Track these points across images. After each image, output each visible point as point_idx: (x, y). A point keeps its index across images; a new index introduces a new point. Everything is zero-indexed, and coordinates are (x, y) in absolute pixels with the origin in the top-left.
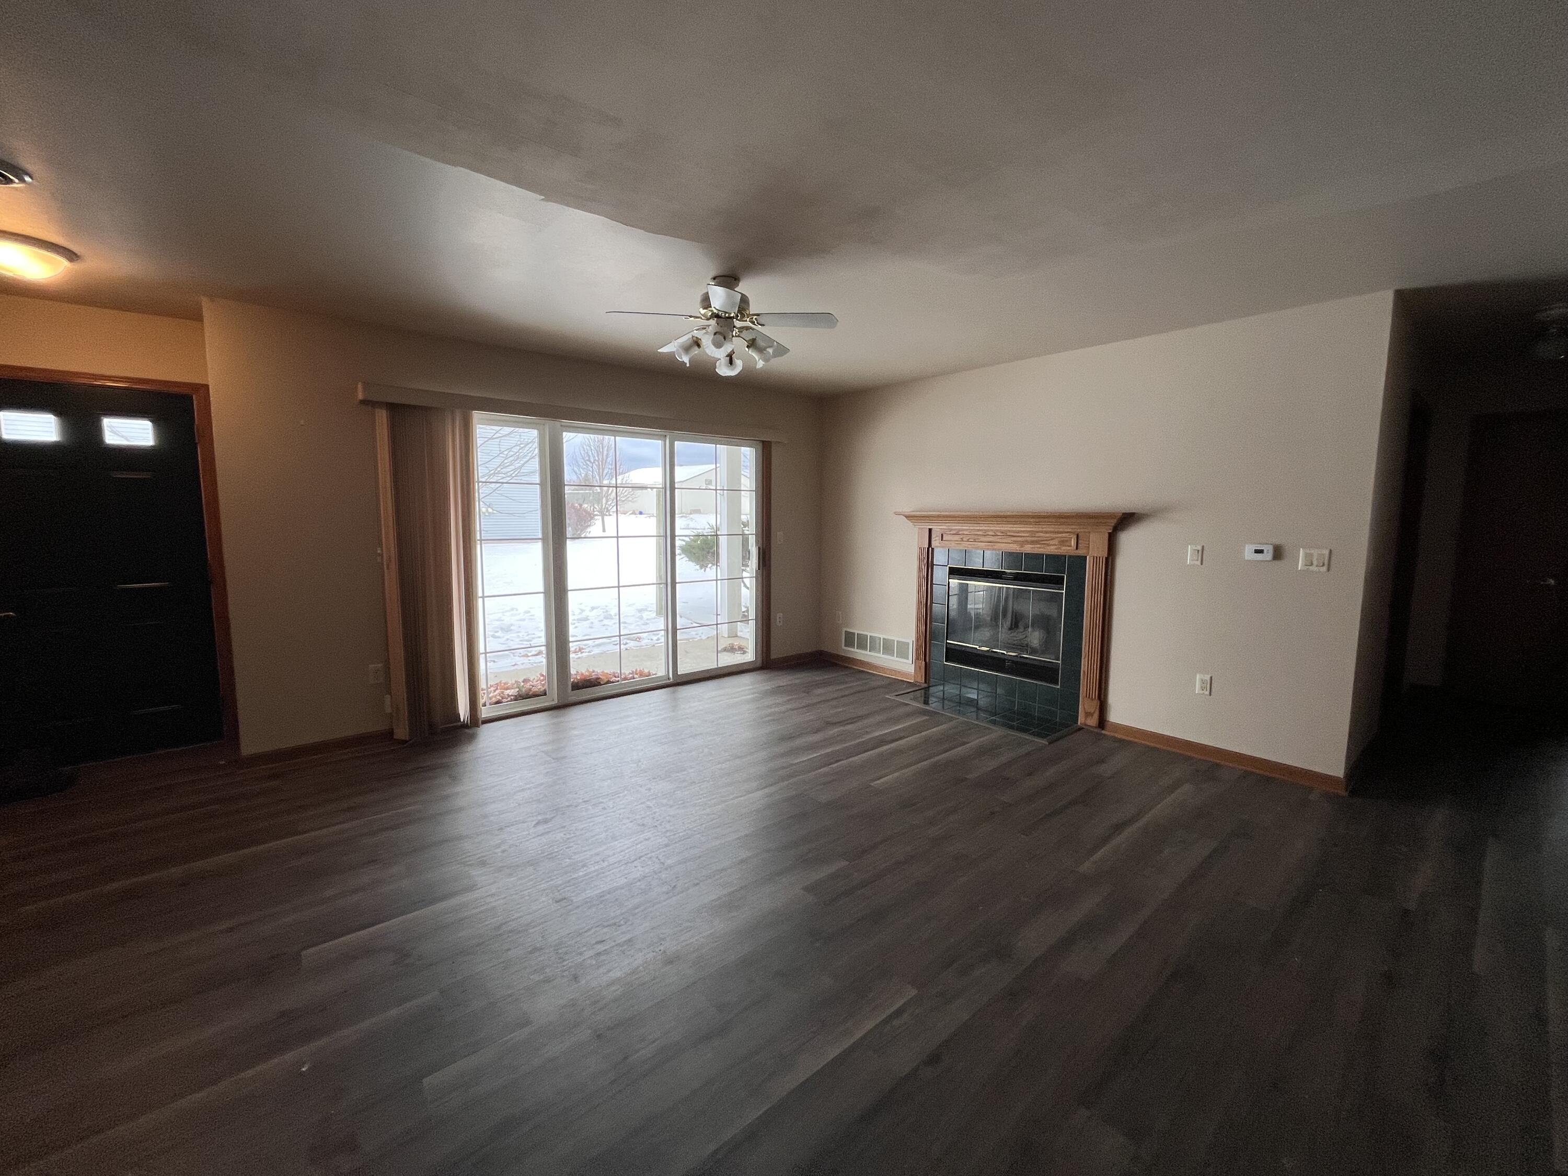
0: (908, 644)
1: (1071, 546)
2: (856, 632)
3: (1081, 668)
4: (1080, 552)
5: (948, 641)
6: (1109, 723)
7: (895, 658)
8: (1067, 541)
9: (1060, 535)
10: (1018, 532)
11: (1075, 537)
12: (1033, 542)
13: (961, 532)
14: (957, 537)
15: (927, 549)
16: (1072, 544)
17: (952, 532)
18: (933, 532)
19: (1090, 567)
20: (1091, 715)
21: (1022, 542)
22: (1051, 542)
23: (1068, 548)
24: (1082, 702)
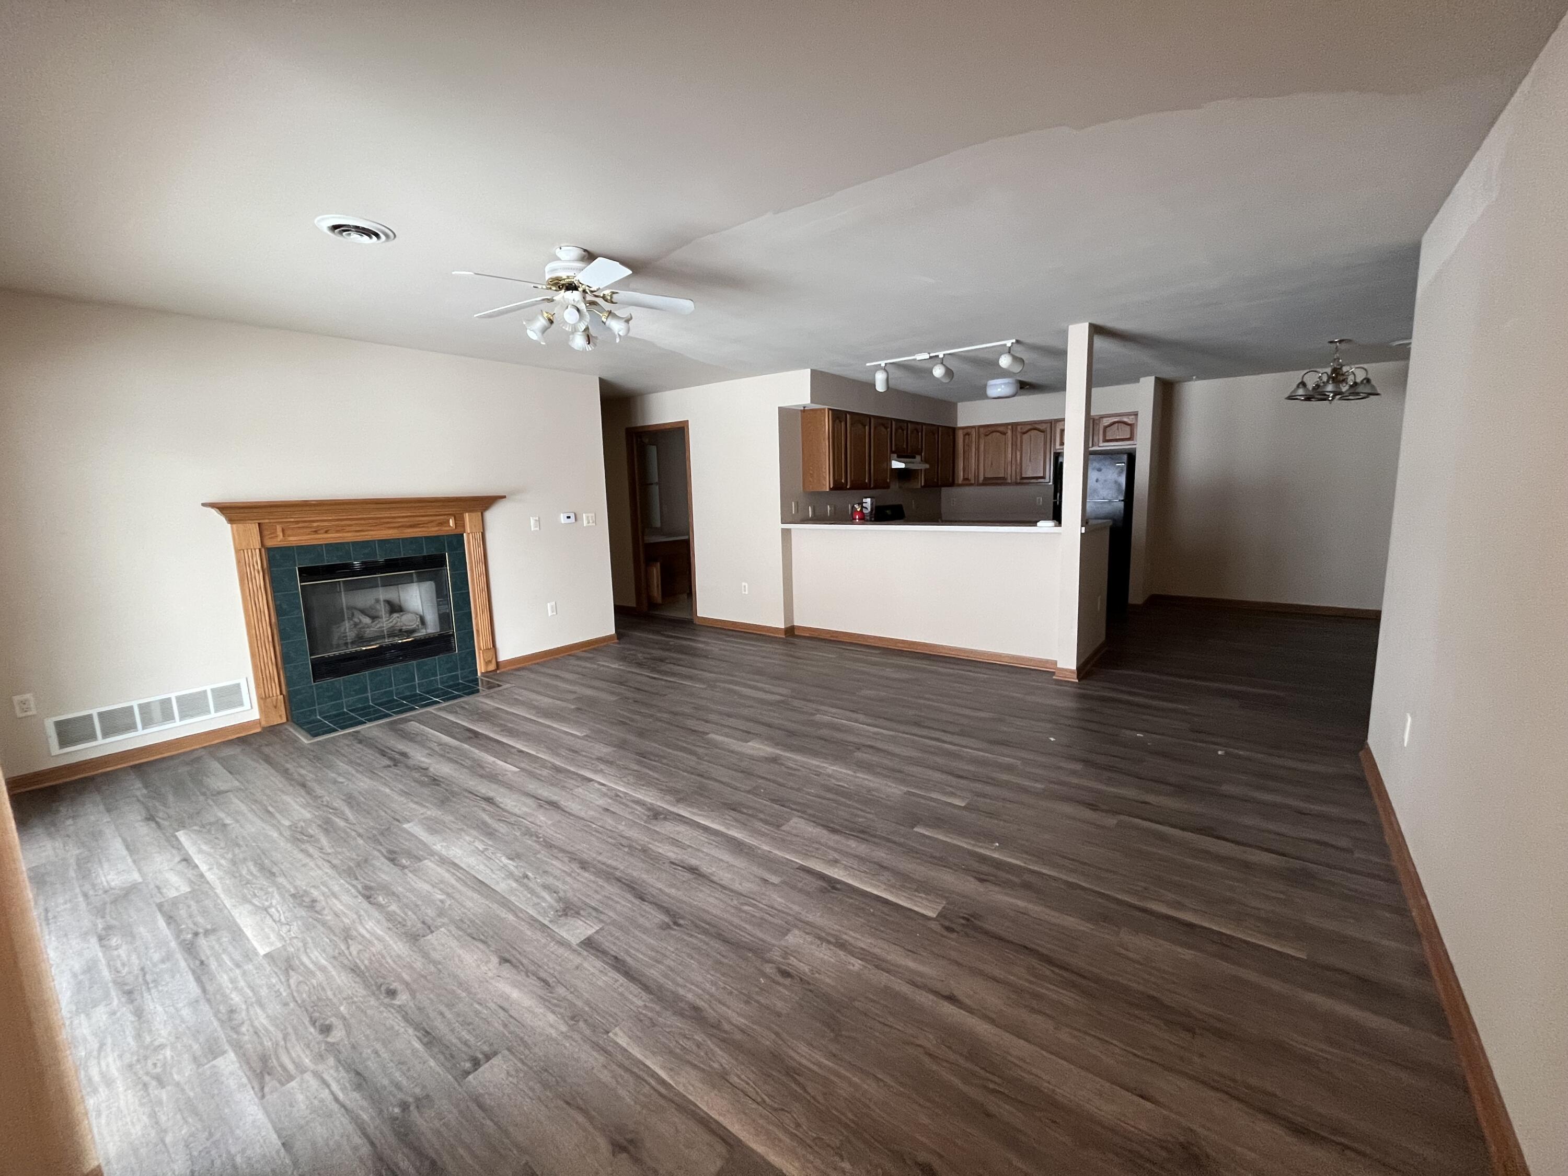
0: (238, 686)
1: (449, 526)
2: (93, 712)
5: (313, 657)
6: (500, 662)
7: (213, 716)
8: (445, 523)
9: (439, 518)
11: (453, 518)
12: (411, 526)
13: (315, 524)
14: (309, 530)
15: (257, 551)
16: (451, 525)
17: (300, 525)
18: (264, 527)
19: (469, 542)
20: (490, 662)
21: (399, 527)
22: (429, 525)
23: (446, 529)
24: (479, 655)
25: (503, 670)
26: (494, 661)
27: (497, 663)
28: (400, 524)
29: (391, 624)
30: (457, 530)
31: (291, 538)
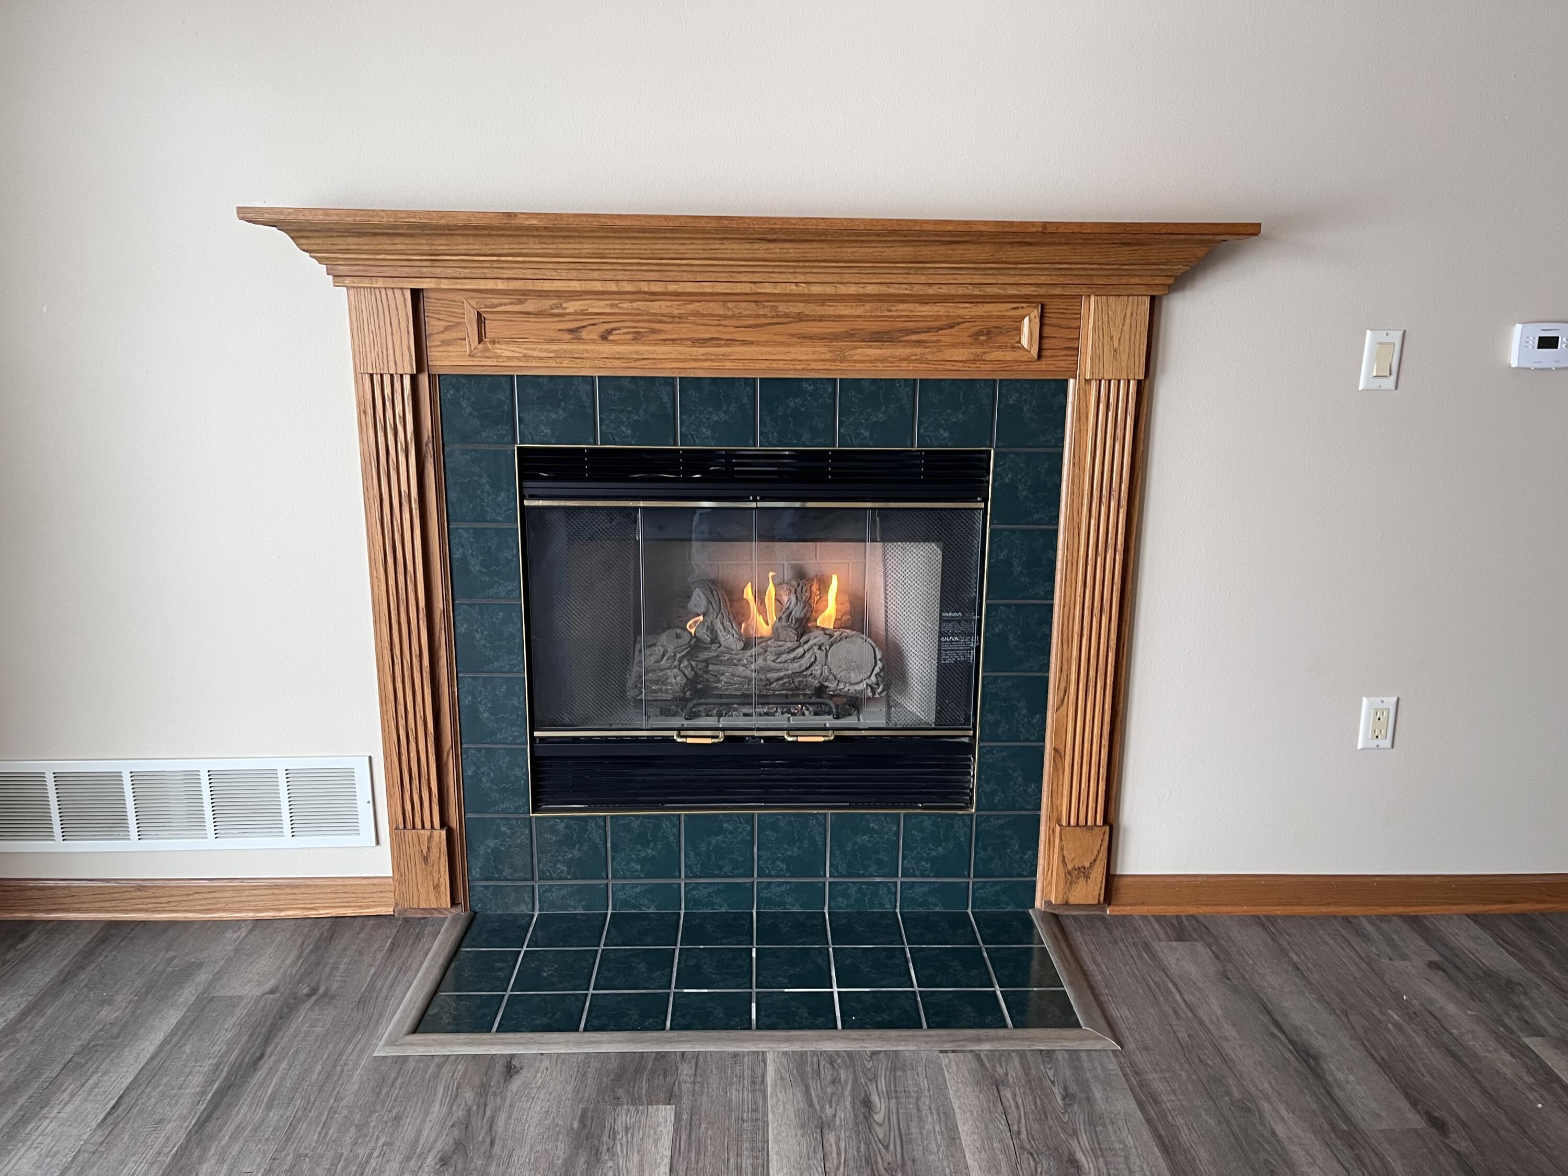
0: (349, 773)
1: (1017, 347)
2: (49, 768)
3: (1043, 739)
4: (1047, 369)
5: (536, 734)
6: (1123, 882)
7: (286, 841)
8: (1000, 330)
9: (980, 310)
10: (823, 300)
11: (1036, 313)
12: (877, 338)
13: (572, 306)
14: (552, 326)
15: (407, 381)
16: (1025, 342)
17: (531, 305)
18: (430, 305)
19: (1081, 416)
20: (1084, 872)
21: (836, 337)
22: (945, 337)
23: (1010, 355)
24: (1050, 843)
25: (1127, 910)
26: (1098, 874)
27: (1111, 879)
28: (838, 328)
29: (795, 667)
30: (1043, 365)
31: (504, 350)
